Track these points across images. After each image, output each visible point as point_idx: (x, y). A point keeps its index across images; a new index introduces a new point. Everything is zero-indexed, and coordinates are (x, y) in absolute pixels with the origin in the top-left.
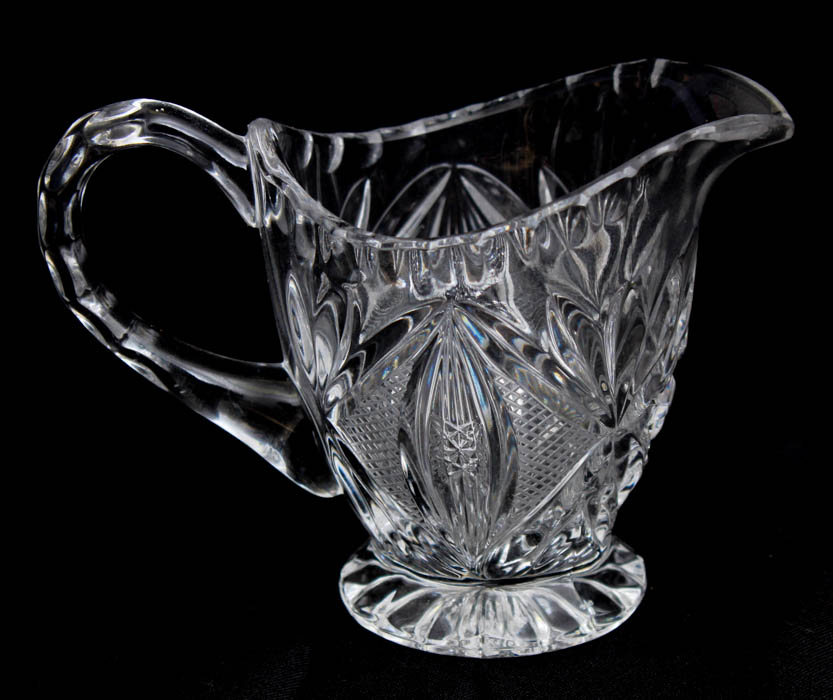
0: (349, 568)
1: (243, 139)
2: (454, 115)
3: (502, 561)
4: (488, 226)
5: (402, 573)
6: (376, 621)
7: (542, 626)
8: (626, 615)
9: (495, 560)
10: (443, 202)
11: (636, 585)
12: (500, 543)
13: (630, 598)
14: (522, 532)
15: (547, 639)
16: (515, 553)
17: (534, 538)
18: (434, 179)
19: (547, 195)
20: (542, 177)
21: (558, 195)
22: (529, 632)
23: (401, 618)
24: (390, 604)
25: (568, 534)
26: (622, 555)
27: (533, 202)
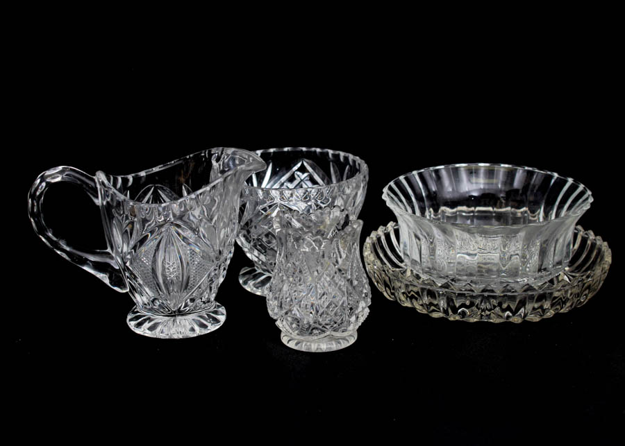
0: (129, 317)
1: (94, 177)
2: (154, 169)
3: (182, 309)
4: (165, 202)
5: (149, 314)
6: (144, 331)
7: (197, 328)
8: (222, 323)
9: (180, 308)
10: (151, 197)
11: (223, 314)
12: (182, 302)
13: (222, 318)
14: (188, 298)
15: (199, 331)
16: (186, 305)
17: (193, 300)
18: (149, 189)
19: (185, 193)
20: (183, 188)
21: (189, 193)
22: (193, 330)
23: (151, 329)
24: (147, 325)
25: (201, 299)
26: (218, 306)
27: (181, 196)
